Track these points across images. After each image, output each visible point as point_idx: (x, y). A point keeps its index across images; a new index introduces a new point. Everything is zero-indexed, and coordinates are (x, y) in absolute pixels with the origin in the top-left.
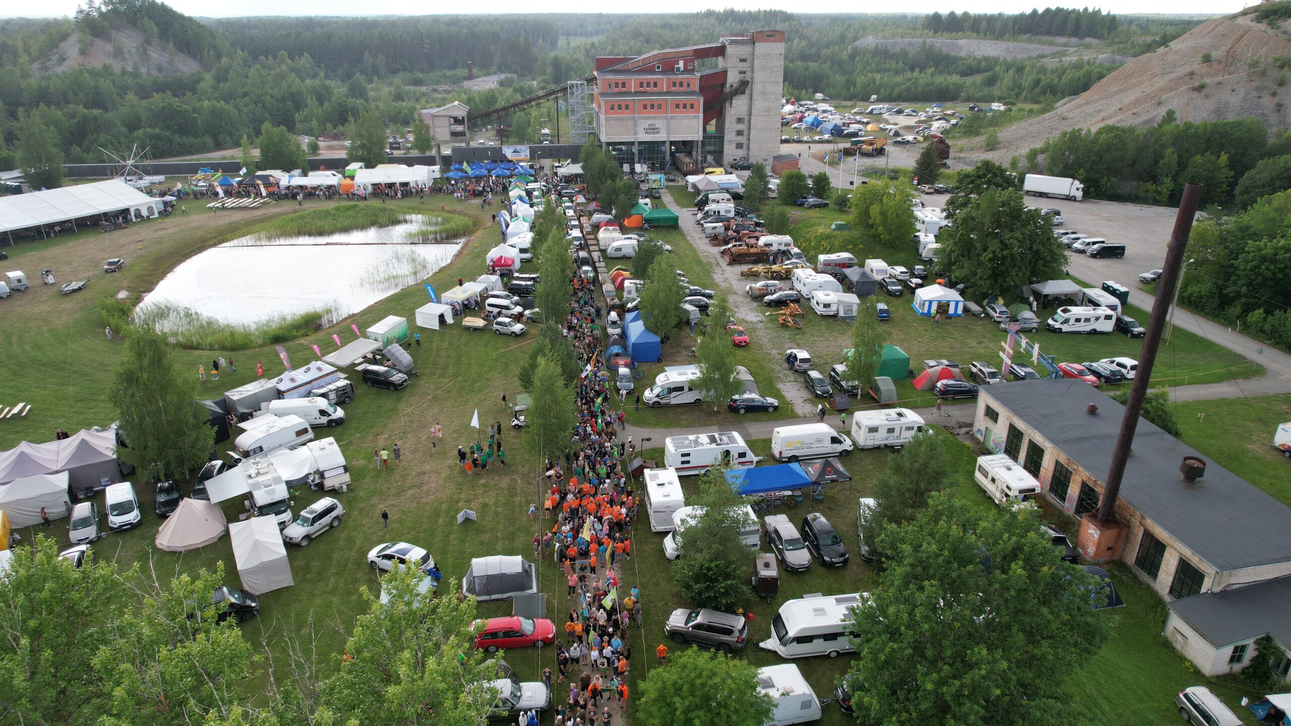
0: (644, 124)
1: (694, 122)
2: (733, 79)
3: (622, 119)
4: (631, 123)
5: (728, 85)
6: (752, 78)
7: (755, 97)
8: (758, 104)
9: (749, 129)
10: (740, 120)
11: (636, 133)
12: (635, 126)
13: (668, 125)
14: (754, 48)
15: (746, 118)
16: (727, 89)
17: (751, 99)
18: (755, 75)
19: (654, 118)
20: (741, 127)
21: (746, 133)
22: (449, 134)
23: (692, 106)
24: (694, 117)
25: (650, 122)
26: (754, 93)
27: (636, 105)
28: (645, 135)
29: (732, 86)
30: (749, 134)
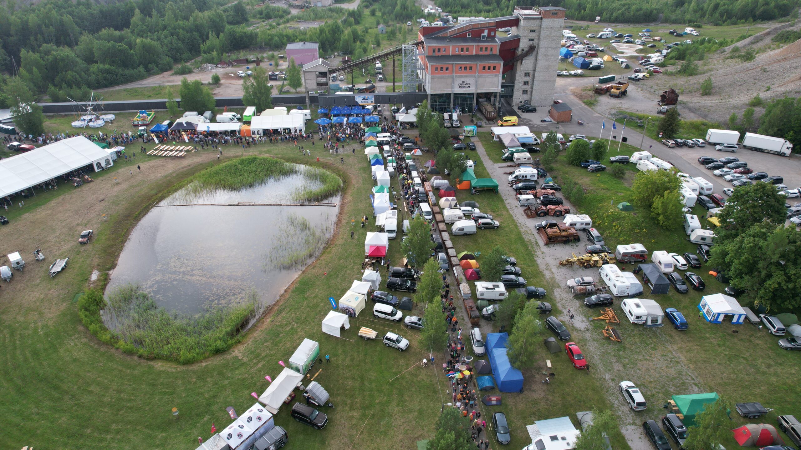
0: (460, 81)
1: (495, 79)
2: (524, 44)
3: (443, 78)
4: (449, 81)
5: (520, 49)
6: (538, 44)
7: (539, 58)
8: (541, 63)
9: (533, 80)
10: (527, 74)
11: (453, 87)
12: (453, 82)
13: (477, 81)
14: (541, 22)
15: (532, 73)
16: (519, 52)
17: (536, 59)
18: (541, 42)
19: (466, 77)
20: (527, 79)
21: (530, 83)
22: (316, 84)
23: (494, 68)
24: (496, 76)
25: (463, 79)
26: (539, 55)
27: (454, 68)
28: (459, 89)
29: (523, 50)
30: (533, 84)
